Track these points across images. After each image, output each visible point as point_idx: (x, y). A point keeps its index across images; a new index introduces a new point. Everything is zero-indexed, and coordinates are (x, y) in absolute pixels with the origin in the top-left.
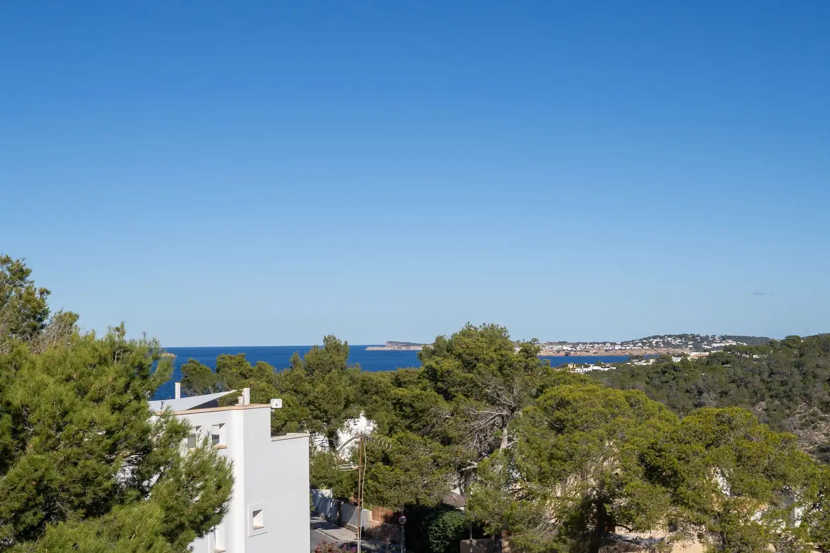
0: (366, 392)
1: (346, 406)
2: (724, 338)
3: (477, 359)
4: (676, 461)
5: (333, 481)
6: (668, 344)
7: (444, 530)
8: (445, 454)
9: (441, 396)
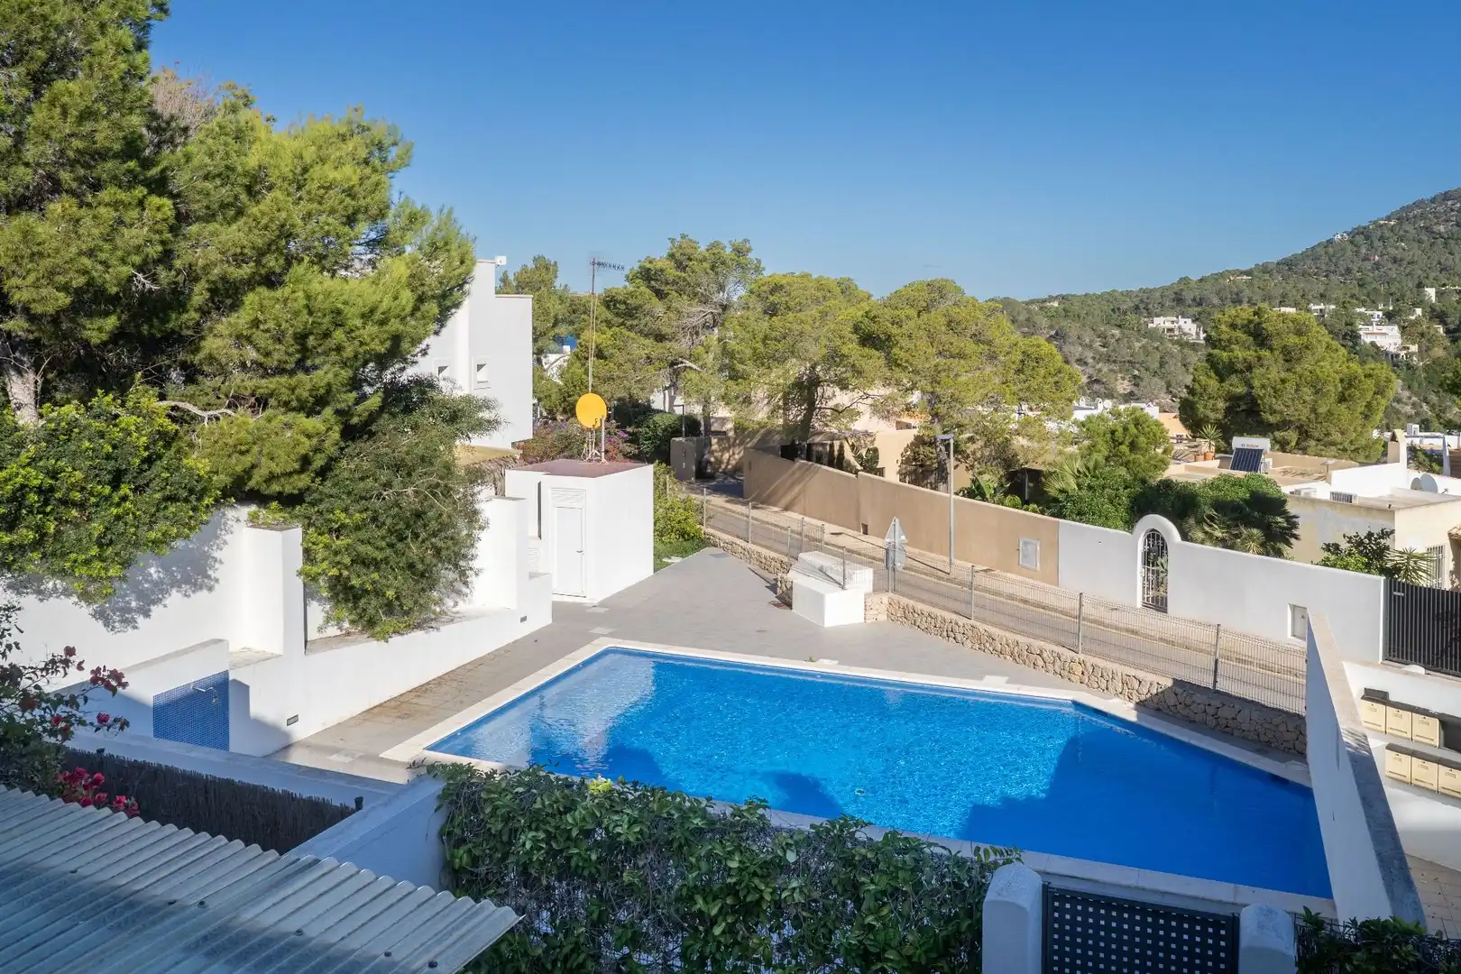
0: (574, 312)
1: (555, 325)
3: (690, 259)
4: (890, 325)
5: (542, 395)
7: (654, 431)
8: (657, 350)
9: (654, 295)
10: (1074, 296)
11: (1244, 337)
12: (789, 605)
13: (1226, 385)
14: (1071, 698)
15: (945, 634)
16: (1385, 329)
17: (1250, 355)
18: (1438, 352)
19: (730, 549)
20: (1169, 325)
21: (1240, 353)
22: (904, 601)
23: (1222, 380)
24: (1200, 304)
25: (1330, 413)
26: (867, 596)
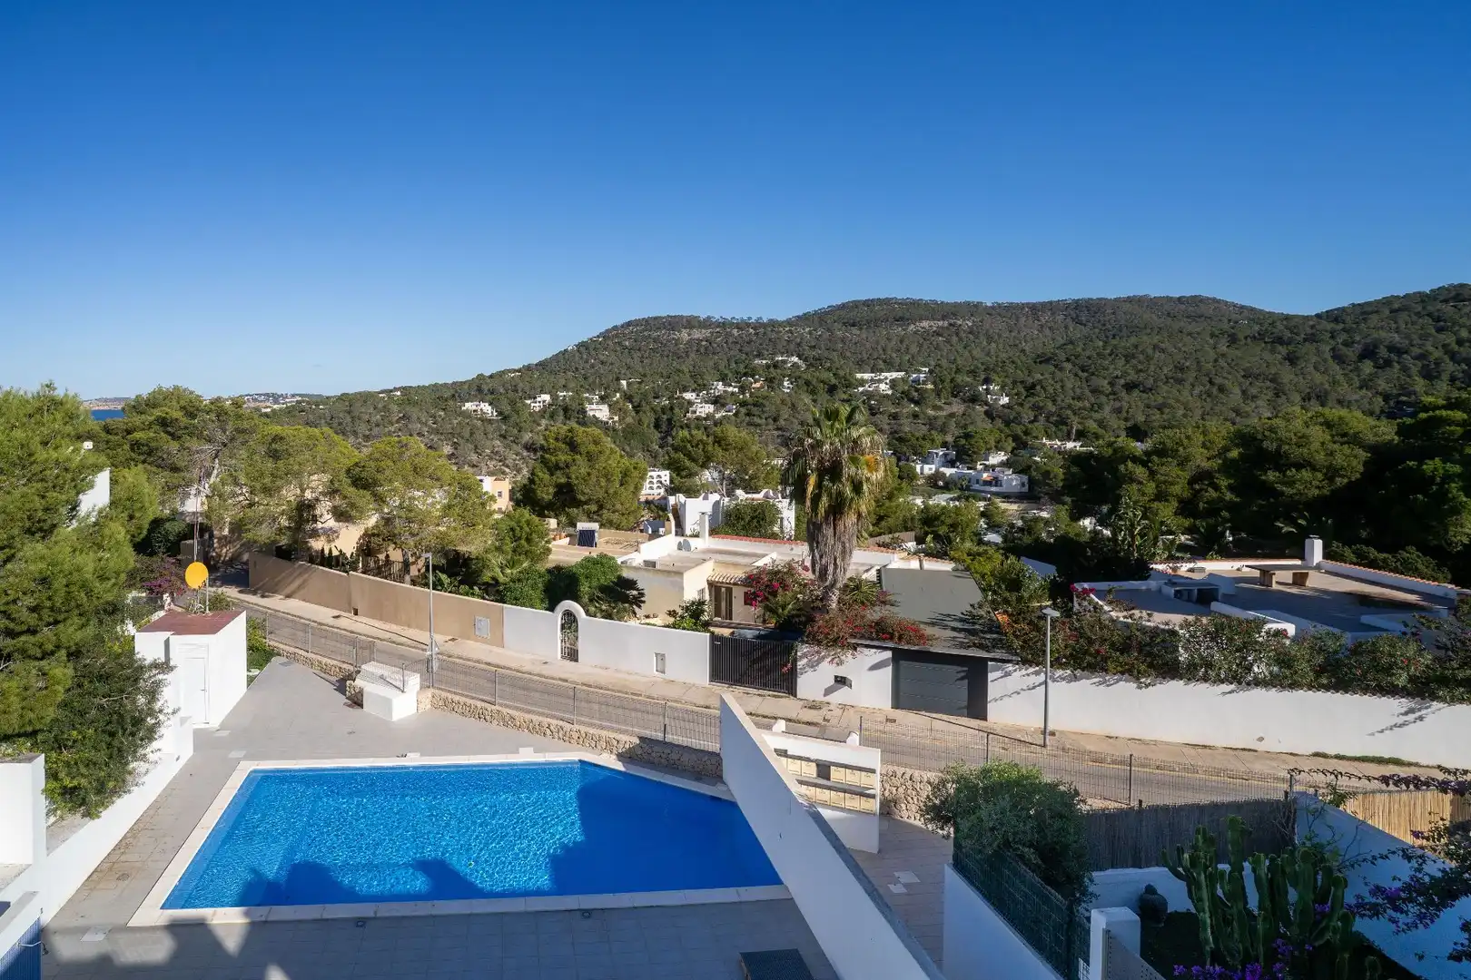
2: (293, 396)
3: (197, 410)
6: (255, 400)
7: (166, 536)
9: (170, 437)
10: (410, 387)
11: (563, 446)
12: (361, 705)
13: (554, 477)
14: (577, 759)
15: (477, 716)
16: (601, 407)
17: (569, 458)
18: (629, 420)
19: (293, 658)
20: (474, 408)
21: (562, 457)
22: (444, 694)
23: (552, 475)
24: (492, 393)
25: (616, 493)
26: (418, 693)
